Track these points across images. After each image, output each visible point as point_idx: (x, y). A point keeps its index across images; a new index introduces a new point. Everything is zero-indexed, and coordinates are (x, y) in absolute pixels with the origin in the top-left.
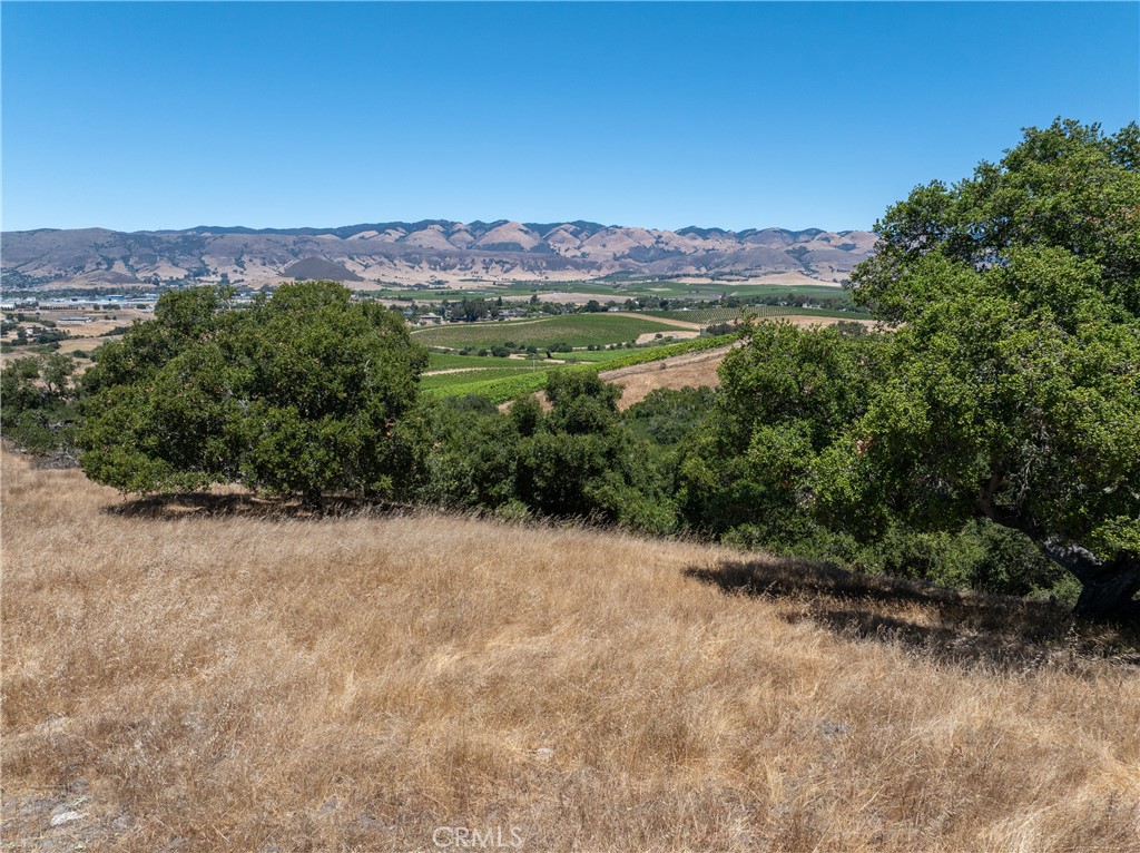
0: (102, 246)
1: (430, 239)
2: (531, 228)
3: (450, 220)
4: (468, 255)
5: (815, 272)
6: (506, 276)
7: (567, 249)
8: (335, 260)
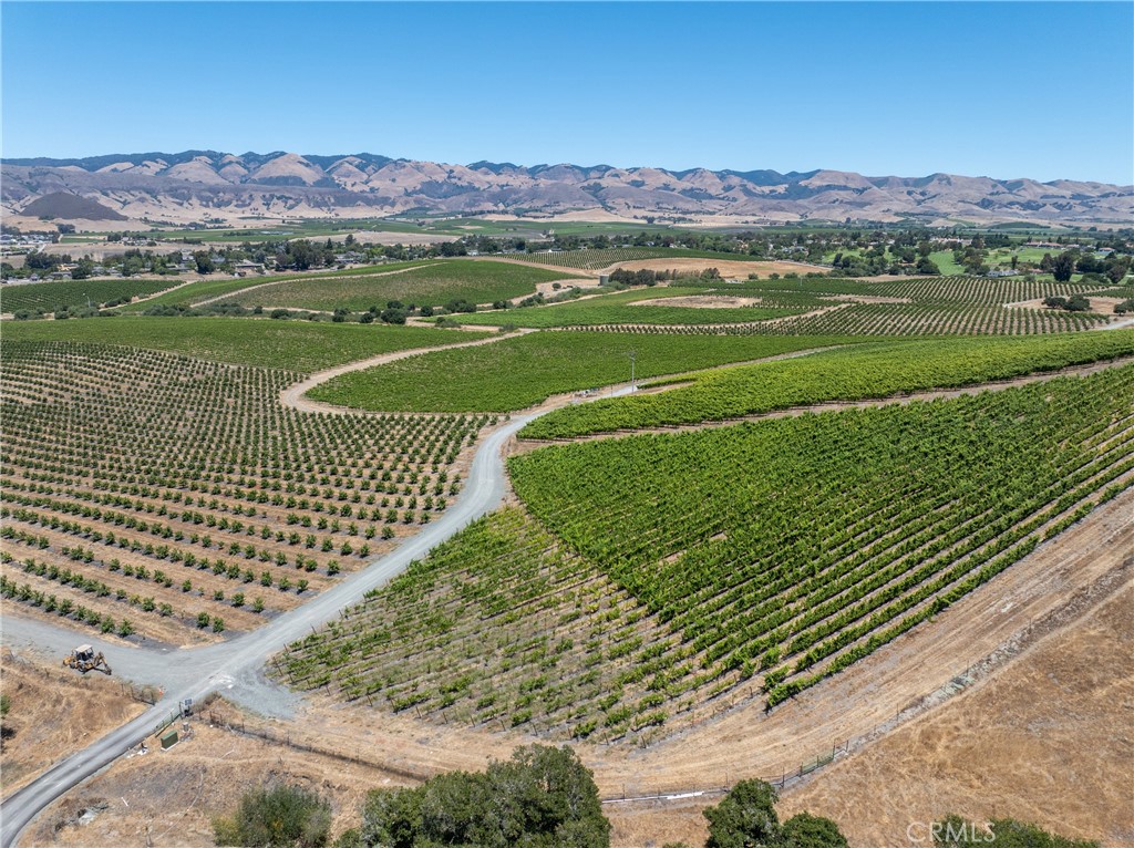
1: (195, 172)
2: (312, 161)
3: (218, 151)
4: (245, 190)
5: (612, 208)
6: (291, 213)
7: (354, 183)
8: (86, 196)
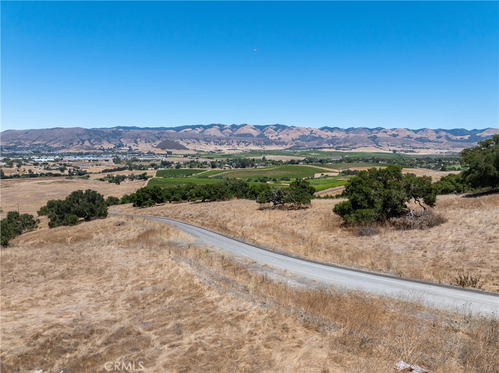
0: (80, 135)
1: (214, 132)
2: (257, 127)
3: (222, 124)
4: (230, 139)
5: (380, 146)
6: (247, 148)
7: (272, 136)
8: (175, 141)
